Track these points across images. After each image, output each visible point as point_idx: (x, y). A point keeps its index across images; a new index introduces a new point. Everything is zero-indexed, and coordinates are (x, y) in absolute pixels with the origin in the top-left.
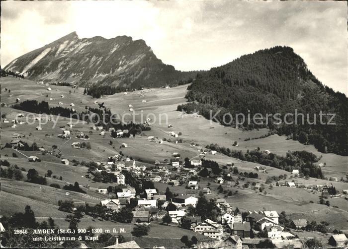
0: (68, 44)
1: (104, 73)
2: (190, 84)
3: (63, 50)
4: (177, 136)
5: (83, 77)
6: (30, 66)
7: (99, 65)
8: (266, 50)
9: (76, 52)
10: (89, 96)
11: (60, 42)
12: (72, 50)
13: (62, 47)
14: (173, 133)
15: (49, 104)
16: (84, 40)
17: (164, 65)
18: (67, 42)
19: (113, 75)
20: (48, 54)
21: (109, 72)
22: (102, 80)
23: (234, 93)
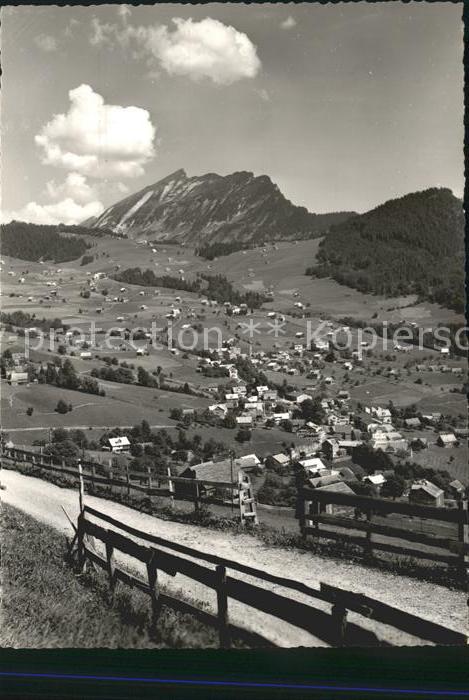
0: (175, 185)
1: (220, 220)
2: (322, 239)
3: (169, 193)
4: (304, 308)
5: (194, 226)
6: (129, 215)
7: (214, 209)
8: (418, 193)
9: (184, 195)
10: (201, 258)
11: (164, 182)
12: (179, 192)
13: (167, 189)
14: (300, 304)
15: (155, 272)
16: (194, 179)
17: (294, 207)
18: (173, 182)
19: (231, 223)
20: (150, 199)
21: (225, 220)
22: (216, 229)
23: (375, 251)
